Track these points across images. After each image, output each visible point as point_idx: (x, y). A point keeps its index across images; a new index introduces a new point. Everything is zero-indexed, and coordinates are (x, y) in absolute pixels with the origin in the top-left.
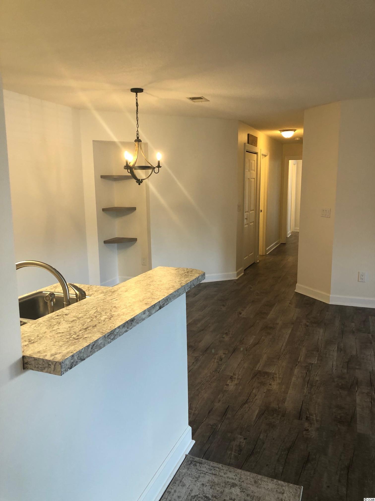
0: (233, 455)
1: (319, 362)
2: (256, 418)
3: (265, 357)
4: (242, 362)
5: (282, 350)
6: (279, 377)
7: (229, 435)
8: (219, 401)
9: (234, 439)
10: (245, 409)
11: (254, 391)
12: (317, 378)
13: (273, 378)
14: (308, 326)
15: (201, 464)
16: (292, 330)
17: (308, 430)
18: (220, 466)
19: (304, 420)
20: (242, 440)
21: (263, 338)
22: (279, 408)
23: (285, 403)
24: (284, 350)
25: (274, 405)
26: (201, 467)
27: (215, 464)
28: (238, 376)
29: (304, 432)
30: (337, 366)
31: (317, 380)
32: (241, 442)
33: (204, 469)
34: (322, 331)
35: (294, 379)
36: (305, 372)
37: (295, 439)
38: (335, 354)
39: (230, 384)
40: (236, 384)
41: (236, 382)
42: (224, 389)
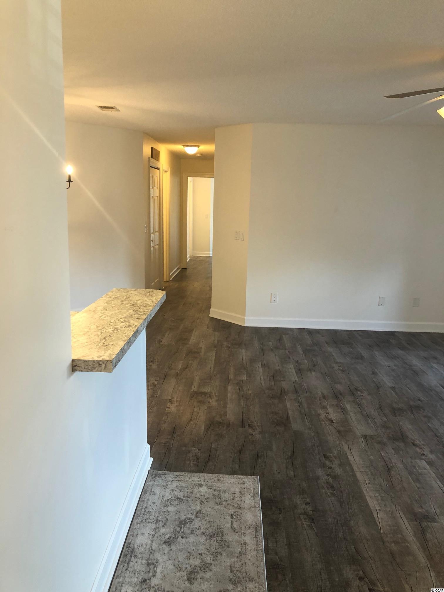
0: (192, 464)
1: (248, 378)
2: (204, 431)
3: (197, 379)
4: (176, 386)
5: (212, 371)
6: (215, 395)
7: (184, 449)
8: (165, 422)
9: (189, 452)
10: (192, 426)
11: (196, 410)
12: (250, 392)
13: (209, 396)
14: (230, 348)
15: (166, 475)
16: (216, 353)
17: (253, 434)
18: (183, 473)
19: (247, 427)
20: (197, 451)
21: (190, 362)
22: (223, 420)
23: (227, 416)
24: (214, 371)
25: (218, 419)
26: (166, 478)
27: (179, 473)
28: (177, 398)
29: (250, 437)
30: (264, 380)
31: (251, 394)
32: (196, 453)
33: (170, 479)
34: (244, 351)
35: (229, 395)
36: (237, 388)
37: (243, 443)
38: (261, 370)
39: (170, 407)
40: (177, 406)
41: (176, 404)
42: (166, 411)
